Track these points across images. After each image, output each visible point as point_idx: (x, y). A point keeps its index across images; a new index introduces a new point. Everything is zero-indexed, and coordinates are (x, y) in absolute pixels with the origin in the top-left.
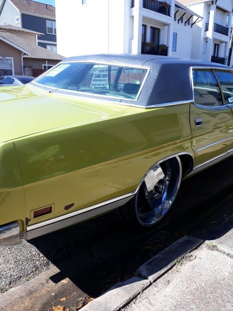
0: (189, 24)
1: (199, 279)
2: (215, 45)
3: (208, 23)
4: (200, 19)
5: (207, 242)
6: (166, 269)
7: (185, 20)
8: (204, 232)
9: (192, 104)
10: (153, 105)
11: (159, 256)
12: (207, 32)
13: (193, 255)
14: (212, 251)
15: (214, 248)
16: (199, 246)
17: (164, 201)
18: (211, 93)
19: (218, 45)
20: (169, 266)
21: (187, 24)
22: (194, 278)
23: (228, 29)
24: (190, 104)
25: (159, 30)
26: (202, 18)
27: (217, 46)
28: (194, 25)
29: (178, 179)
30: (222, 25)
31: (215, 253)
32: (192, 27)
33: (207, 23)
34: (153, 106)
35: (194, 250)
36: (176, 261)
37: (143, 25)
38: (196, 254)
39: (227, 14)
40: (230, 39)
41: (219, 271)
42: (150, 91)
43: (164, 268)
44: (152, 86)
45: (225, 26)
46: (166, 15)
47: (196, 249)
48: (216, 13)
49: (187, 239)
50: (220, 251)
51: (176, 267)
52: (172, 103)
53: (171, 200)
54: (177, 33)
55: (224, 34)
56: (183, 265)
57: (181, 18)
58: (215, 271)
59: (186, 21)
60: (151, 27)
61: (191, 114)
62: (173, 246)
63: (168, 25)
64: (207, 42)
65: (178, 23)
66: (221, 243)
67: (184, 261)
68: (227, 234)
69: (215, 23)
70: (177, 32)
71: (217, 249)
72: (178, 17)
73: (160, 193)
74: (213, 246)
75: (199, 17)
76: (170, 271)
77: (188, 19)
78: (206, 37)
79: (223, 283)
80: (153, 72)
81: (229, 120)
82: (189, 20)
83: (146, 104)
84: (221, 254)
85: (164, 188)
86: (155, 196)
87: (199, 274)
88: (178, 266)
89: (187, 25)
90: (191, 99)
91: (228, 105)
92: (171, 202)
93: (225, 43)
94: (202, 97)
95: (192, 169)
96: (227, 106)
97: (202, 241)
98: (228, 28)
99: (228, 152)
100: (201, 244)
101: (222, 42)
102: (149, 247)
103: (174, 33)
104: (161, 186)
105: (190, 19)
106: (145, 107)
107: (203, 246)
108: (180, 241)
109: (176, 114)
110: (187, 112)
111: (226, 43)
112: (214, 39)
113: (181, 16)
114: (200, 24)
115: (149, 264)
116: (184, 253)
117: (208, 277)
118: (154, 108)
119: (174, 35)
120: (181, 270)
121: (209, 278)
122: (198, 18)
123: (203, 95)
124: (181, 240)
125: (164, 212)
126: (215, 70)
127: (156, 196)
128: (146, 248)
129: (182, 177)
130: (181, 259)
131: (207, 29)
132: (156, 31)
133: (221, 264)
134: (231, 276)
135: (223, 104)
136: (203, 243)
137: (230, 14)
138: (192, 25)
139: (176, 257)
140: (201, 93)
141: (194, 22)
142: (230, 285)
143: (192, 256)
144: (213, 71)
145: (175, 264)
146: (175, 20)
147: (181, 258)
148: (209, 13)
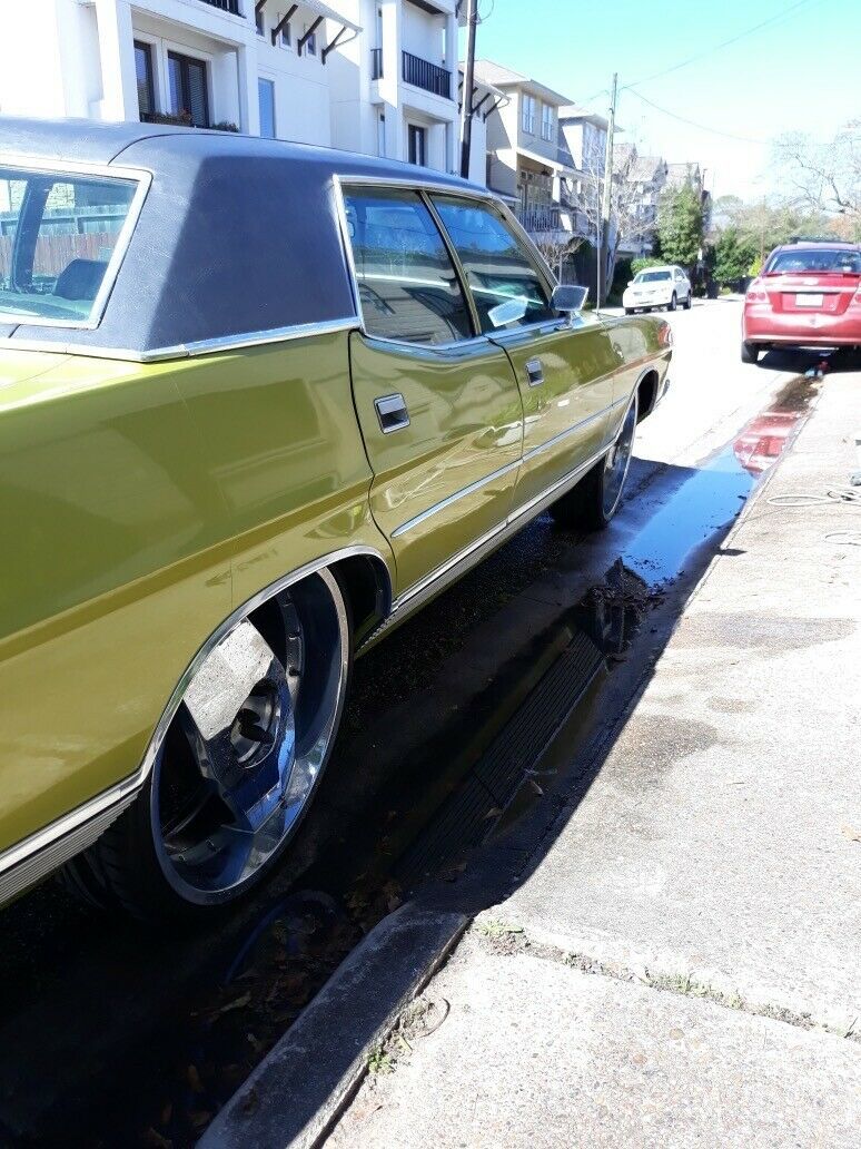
0: (312, 48)
1: (476, 1123)
2: (412, 129)
3: (381, 50)
4: (349, 33)
5: (483, 919)
6: (325, 1114)
7: (296, 32)
8: (462, 867)
9: (354, 335)
10: (177, 344)
11: (287, 1053)
12: (380, 80)
13: (437, 1002)
14: (508, 958)
15: (512, 943)
16: (452, 949)
17: (286, 768)
18: (416, 293)
19: (422, 131)
20: (338, 1096)
21: (305, 47)
22: (455, 1121)
23: (448, 74)
24: (350, 333)
25: (202, 64)
26: (358, 30)
27: (417, 133)
28: (330, 54)
29: (334, 660)
30: (429, 61)
31: (524, 963)
32: (324, 62)
33: (376, 50)
34: (181, 348)
35: (435, 973)
36: (367, 1055)
37: (138, 44)
38: (445, 993)
39: (439, 20)
40: (459, 112)
41: (551, 1050)
42: (158, 276)
43: (318, 1114)
44: (167, 256)
45: (438, 64)
46: (225, 8)
47: (443, 964)
48: (403, 14)
49: (401, 928)
50: (540, 953)
51: (372, 1088)
52: (270, 331)
53: (315, 762)
54: (272, 83)
55: (437, 93)
56: (399, 1067)
57: (283, 27)
58: (535, 1056)
59: (301, 37)
60: (171, 54)
61: (359, 379)
62: (348, 976)
63: (235, 48)
64: (383, 118)
65: (274, 43)
66: (538, 910)
67: (401, 1042)
68: (553, 856)
69: (404, 53)
70: (272, 79)
71: (527, 945)
72: (270, 22)
73: (265, 738)
74: (510, 932)
75: (346, 25)
76: (344, 1120)
77: (308, 28)
78: (377, 101)
79: (575, 1110)
80: (165, 190)
81: (495, 396)
82: (310, 34)
83: (143, 343)
84: (547, 962)
85: (278, 713)
86: (243, 759)
87: (475, 1095)
88: (380, 1079)
89: (308, 55)
90: (351, 312)
91: (493, 336)
92: (313, 771)
93: (444, 126)
94: (389, 313)
95: (386, 612)
96: (491, 341)
97: (463, 920)
98: (449, 70)
99: (510, 519)
100: (460, 937)
101: (435, 120)
102: (240, 1002)
103: (264, 83)
104: (268, 710)
105: (316, 32)
106: (138, 355)
107: (470, 941)
108: (371, 944)
109: (297, 383)
110: (339, 375)
111: (448, 123)
112: (408, 110)
113: (282, 18)
114: (354, 51)
115: (244, 1109)
116: (396, 1001)
117: (509, 1098)
118: (187, 357)
119: (261, 87)
120: (394, 1098)
121: (519, 1102)
122: (344, 29)
123: (390, 303)
124: (378, 940)
125: (292, 815)
126: (429, 193)
127: (250, 759)
128: (227, 1008)
129: (353, 649)
130: (389, 1037)
131: (377, 73)
132: (194, 70)
133: (556, 1016)
134: (598, 1062)
135: (474, 335)
136: (467, 927)
137: (450, 20)
138: (325, 52)
139: (366, 1037)
140: (384, 296)
141: (329, 43)
142: (602, 1112)
143: (431, 1005)
144: (425, 197)
145: (366, 1072)
146: (260, 31)
147: (388, 1030)
148: (380, 13)
